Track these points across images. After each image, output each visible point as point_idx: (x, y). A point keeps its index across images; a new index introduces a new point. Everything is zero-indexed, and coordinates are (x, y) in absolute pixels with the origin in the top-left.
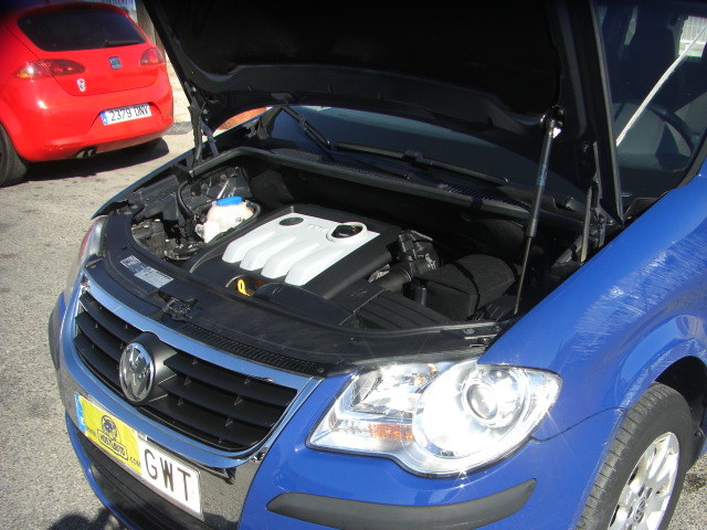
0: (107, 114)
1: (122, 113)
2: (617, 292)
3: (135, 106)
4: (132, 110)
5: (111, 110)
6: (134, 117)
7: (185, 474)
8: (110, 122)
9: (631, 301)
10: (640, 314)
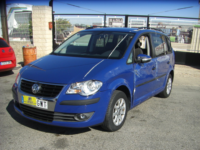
0: (2, 63)
1: (5, 63)
2: (110, 72)
3: (8, 61)
4: (7, 62)
5: (2, 62)
6: (8, 64)
7: (45, 102)
8: (2, 65)
9: (113, 74)
10: (114, 76)
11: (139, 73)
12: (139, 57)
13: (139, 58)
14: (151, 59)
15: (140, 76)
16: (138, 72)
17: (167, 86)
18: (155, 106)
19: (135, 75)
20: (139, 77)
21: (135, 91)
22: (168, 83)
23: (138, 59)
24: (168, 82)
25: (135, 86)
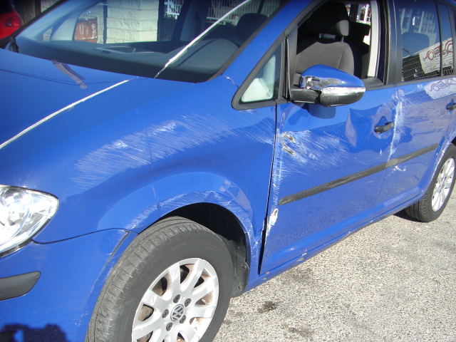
9: (135, 153)
10: (144, 162)
11: (303, 148)
12: (310, 80)
13: (308, 84)
14: (363, 90)
15: (306, 156)
16: (301, 140)
17: (437, 185)
18: (378, 256)
19: (276, 156)
20: (304, 161)
21: (273, 219)
22: (441, 175)
23: (304, 84)
24: (440, 169)
25: (276, 200)
